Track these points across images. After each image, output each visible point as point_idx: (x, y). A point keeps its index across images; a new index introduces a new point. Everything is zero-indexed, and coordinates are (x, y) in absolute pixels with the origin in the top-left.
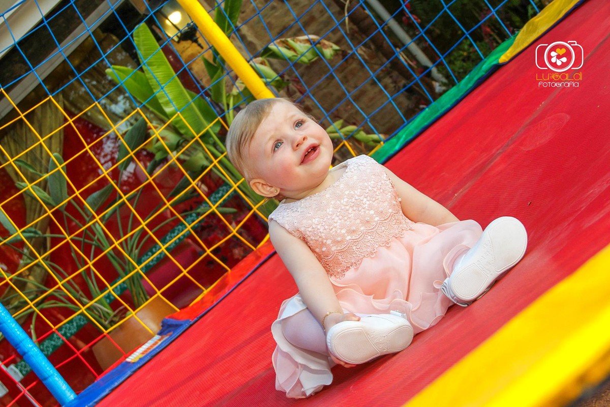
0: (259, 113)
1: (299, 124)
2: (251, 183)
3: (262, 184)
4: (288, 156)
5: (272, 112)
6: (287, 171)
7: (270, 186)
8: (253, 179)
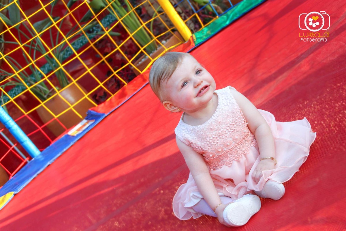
0: (175, 62)
1: (198, 72)
2: (164, 103)
3: (170, 105)
4: (190, 90)
5: (183, 62)
6: (188, 100)
7: (174, 106)
8: (166, 101)
